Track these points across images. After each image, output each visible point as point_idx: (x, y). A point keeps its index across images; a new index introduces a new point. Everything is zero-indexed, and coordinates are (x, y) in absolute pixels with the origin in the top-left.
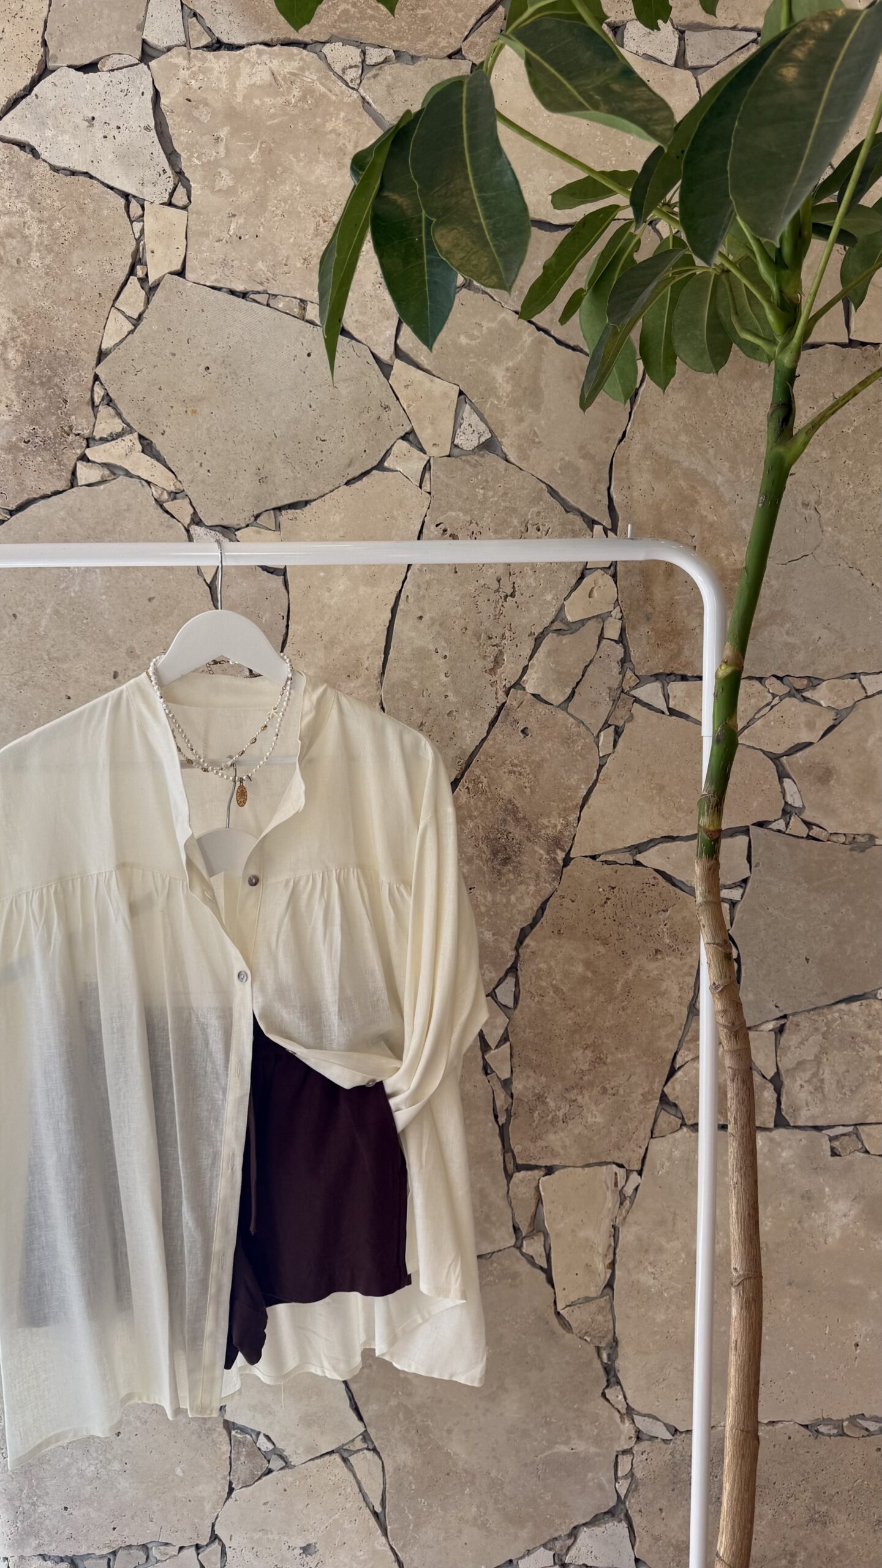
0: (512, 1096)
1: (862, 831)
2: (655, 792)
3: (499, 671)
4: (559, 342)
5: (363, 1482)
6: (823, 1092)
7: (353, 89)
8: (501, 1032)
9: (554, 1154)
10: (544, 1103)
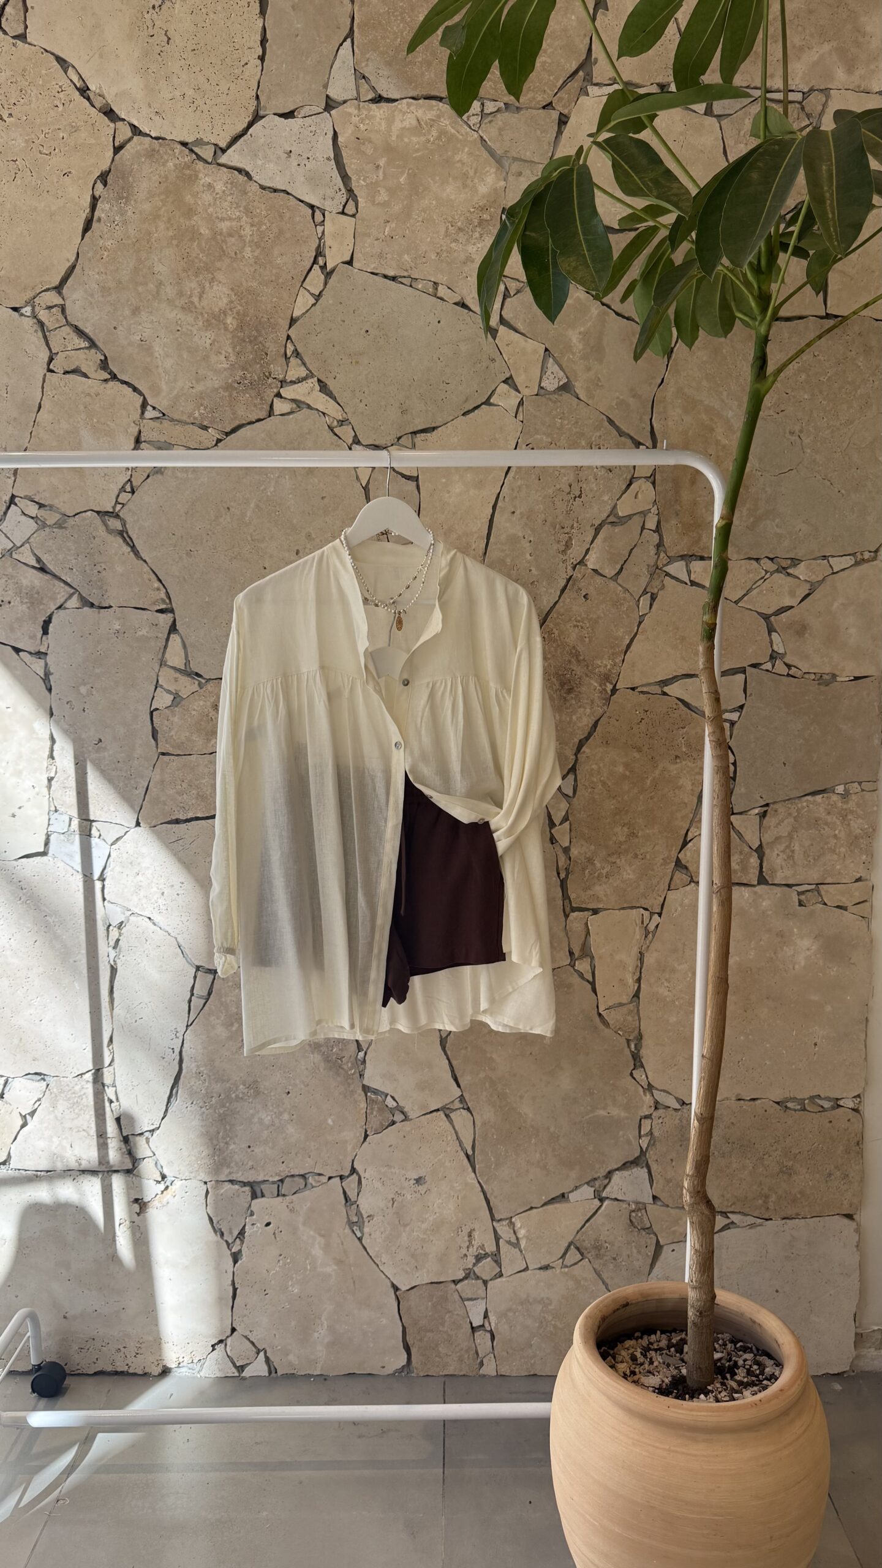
0: (570, 860)
1: (827, 670)
2: (678, 641)
3: (569, 552)
4: (617, 314)
5: (459, 1132)
6: (793, 859)
7: (474, 130)
8: (564, 813)
9: (599, 900)
10: (593, 864)
